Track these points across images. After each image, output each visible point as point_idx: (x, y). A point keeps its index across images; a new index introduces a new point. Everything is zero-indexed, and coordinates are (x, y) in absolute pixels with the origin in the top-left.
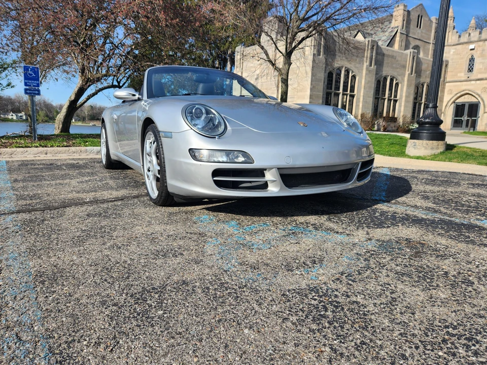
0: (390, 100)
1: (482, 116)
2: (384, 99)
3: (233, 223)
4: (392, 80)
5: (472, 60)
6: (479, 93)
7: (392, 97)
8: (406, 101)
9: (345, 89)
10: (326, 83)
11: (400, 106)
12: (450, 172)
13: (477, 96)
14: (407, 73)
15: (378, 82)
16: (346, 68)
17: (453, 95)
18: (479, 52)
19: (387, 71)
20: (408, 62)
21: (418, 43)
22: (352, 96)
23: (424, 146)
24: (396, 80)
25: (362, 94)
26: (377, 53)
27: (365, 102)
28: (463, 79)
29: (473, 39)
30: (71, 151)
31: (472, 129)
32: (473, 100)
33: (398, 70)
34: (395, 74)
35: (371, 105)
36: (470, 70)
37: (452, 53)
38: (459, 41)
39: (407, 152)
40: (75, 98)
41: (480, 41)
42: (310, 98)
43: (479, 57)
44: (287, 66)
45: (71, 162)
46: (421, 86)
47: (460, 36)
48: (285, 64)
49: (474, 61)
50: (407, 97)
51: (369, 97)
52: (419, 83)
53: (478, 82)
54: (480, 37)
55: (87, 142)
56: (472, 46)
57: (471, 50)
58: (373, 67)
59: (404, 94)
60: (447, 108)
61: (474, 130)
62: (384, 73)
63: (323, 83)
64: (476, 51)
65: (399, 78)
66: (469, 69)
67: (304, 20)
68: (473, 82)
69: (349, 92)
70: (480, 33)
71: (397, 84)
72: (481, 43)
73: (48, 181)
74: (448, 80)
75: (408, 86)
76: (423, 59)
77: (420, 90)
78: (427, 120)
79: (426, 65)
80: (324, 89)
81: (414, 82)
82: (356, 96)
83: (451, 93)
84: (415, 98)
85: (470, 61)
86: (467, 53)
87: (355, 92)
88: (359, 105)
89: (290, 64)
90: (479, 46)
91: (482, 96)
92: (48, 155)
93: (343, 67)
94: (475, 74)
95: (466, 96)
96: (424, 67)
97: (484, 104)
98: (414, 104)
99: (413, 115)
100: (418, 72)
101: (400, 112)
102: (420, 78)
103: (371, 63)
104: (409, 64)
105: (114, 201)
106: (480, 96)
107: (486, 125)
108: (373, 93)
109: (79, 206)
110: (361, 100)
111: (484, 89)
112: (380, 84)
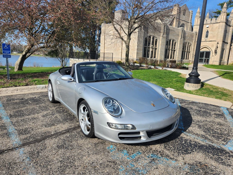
0: (172, 50)
1: (212, 57)
2: (170, 50)
3: (125, 152)
4: (173, 41)
6: (210, 47)
7: (173, 49)
8: (179, 51)
10: (144, 43)
11: (176, 53)
12: (205, 104)
14: (180, 38)
15: (167, 42)
16: (153, 36)
18: (210, 29)
19: (171, 37)
20: (180, 33)
21: (184, 22)
22: (156, 49)
23: (192, 86)
24: (175, 41)
25: (160, 48)
26: (167, 29)
29: (208, 23)
31: (207, 63)
32: (208, 50)
33: (176, 37)
34: (174, 38)
35: (164, 53)
39: (184, 88)
40: (25, 54)
41: (211, 24)
42: (137, 50)
43: (210, 31)
45: (32, 96)
46: (185, 44)
48: (128, 39)
49: (208, 32)
51: (163, 49)
52: (185, 42)
53: (210, 42)
54: (211, 22)
55: (36, 81)
57: (207, 27)
58: (165, 35)
59: (178, 48)
61: (208, 64)
62: (170, 38)
63: (143, 43)
64: (209, 28)
65: (176, 40)
66: (206, 36)
67: (136, 19)
68: (208, 42)
69: (154, 47)
70: (211, 20)
71: (175, 43)
72: (211, 25)
73: (27, 115)
75: (180, 44)
76: (186, 31)
78: (193, 75)
79: (188, 34)
80: (143, 46)
81: (182, 42)
82: (157, 49)
84: (183, 48)
85: (207, 33)
86: (205, 29)
87: (157, 47)
88: (159, 53)
89: (130, 39)
90: (211, 26)
91: (212, 48)
92: (18, 91)
93: (151, 35)
94: (209, 39)
95: (205, 48)
96: (187, 35)
97: (212, 52)
98: (183, 52)
99: (182, 57)
100: (184, 37)
101: (176, 55)
102: (185, 40)
103: (164, 33)
104: (180, 34)
105: (65, 133)
106: (210, 49)
107: (213, 61)
108: (164, 47)
109: (50, 138)
110: (160, 50)
111: (213, 45)
112: (168, 43)
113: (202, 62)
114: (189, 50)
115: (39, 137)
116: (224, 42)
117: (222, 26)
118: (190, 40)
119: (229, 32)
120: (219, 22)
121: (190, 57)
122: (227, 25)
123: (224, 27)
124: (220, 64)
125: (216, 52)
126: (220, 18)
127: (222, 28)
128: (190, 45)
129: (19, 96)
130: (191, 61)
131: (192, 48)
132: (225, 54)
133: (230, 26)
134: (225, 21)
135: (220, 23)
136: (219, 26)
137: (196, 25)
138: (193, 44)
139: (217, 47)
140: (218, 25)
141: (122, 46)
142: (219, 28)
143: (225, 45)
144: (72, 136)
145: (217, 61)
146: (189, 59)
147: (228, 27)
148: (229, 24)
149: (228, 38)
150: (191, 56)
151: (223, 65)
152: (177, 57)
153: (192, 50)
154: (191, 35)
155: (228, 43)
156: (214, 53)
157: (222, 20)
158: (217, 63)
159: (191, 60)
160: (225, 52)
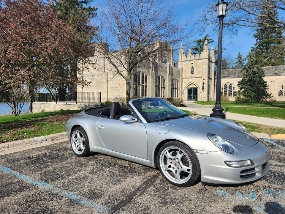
0: (162, 88)
1: (200, 94)
4: (162, 77)
5: (193, 68)
6: (197, 84)
7: (163, 86)
8: (169, 88)
9: (143, 83)
10: (134, 80)
11: (166, 90)
13: (196, 85)
14: (168, 74)
16: (142, 72)
17: (186, 84)
18: (195, 65)
19: (160, 74)
21: (166, 58)
22: (146, 86)
24: (164, 78)
25: (150, 85)
26: (155, 65)
27: (152, 89)
28: (190, 77)
29: (192, 59)
30: (24, 142)
32: (195, 87)
33: (164, 73)
34: (163, 75)
35: (154, 91)
36: (192, 73)
37: (184, 65)
38: (186, 59)
41: (195, 60)
43: (195, 67)
44: (129, 76)
47: (186, 57)
48: (128, 75)
49: (193, 69)
50: (168, 86)
51: (153, 86)
52: (173, 79)
53: (196, 78)
54: (195, 58)
56: (192, 62)
57: (192, 64)
58: (154, 72)
59: (167, 85)
60: (185, 90)
61: (197, 101)
62: (158, 75)
65: (165, 77)
68: (194, 79)
69: (144, 84)
70: (195, 56)
71: (164, 80)
72: (196, 61)
74: (183, 77)
75: (169, 81)
76: (173, 67)
77: (173, 82)
80: (133, 83)
81: (171, 79)
82: (147, 86)
83: (185, 84)
84: (172, 85)
85: (192, 69)
86: (190, 65)
87: (147, 84)
88: (149, 91)
89: (131, 75)
90: (195, 62)
91: (199, 85)
93: (141, 71)
94: (195, 75)
95: (192, 85)
96: (174, 71)
97: (200, 89)
98: (172, 89)
99: (172, 95)
100: (172, 74)
101: (166, 93)
102: (172, 76)
103: (153, 69)
104: (168, 70)
105: (146, 187)
106: (197, 85)
107: (202, 98)
108: (154, 84)
109: (137, 196)
110: (150, 88)
111: (199, 82)
112: (157, 79)
113: (191, 99)
114: (178, 88)
115: (122, 198)
116: (209, 78)
117: (206, 62)
118: (177, 76)
119: (212, 68)
120: (202, 58)
121: (179, 95)
122: (209, 62)
123: (207, 63)
124: (208, 101)
125: (203, 89)
126: (202, 54)
127: (206, 64)
128: (178, 82)
129: (18, 154)
130: (180, 99)
131: (179, 84)
132: (211, 90)
133: (212, 62)
134: (208, 57)
135: (204, 59)
136: (203, 62)
137: (181, 61)
138: (180, 80)
139: (204, 84)
140: (201, 61)
141: (107, 83)
142: (203, 64)
143: (210, 81)
144: (160, 189)
145: (205, 98)
146: (178, 97)
147: (210, 63)
148: (211, 61)
149: (211, 74)
150: (179, 93)
151: (211, 101)
152: (167, 94)
153: (180, 86)
154: (178, 71)
155: (212, 79)
156: (201, 90)
157: (205, 56)
158: (206, 100)
159: (180, 97)
160: (211, 88)
